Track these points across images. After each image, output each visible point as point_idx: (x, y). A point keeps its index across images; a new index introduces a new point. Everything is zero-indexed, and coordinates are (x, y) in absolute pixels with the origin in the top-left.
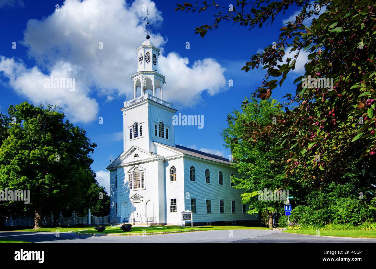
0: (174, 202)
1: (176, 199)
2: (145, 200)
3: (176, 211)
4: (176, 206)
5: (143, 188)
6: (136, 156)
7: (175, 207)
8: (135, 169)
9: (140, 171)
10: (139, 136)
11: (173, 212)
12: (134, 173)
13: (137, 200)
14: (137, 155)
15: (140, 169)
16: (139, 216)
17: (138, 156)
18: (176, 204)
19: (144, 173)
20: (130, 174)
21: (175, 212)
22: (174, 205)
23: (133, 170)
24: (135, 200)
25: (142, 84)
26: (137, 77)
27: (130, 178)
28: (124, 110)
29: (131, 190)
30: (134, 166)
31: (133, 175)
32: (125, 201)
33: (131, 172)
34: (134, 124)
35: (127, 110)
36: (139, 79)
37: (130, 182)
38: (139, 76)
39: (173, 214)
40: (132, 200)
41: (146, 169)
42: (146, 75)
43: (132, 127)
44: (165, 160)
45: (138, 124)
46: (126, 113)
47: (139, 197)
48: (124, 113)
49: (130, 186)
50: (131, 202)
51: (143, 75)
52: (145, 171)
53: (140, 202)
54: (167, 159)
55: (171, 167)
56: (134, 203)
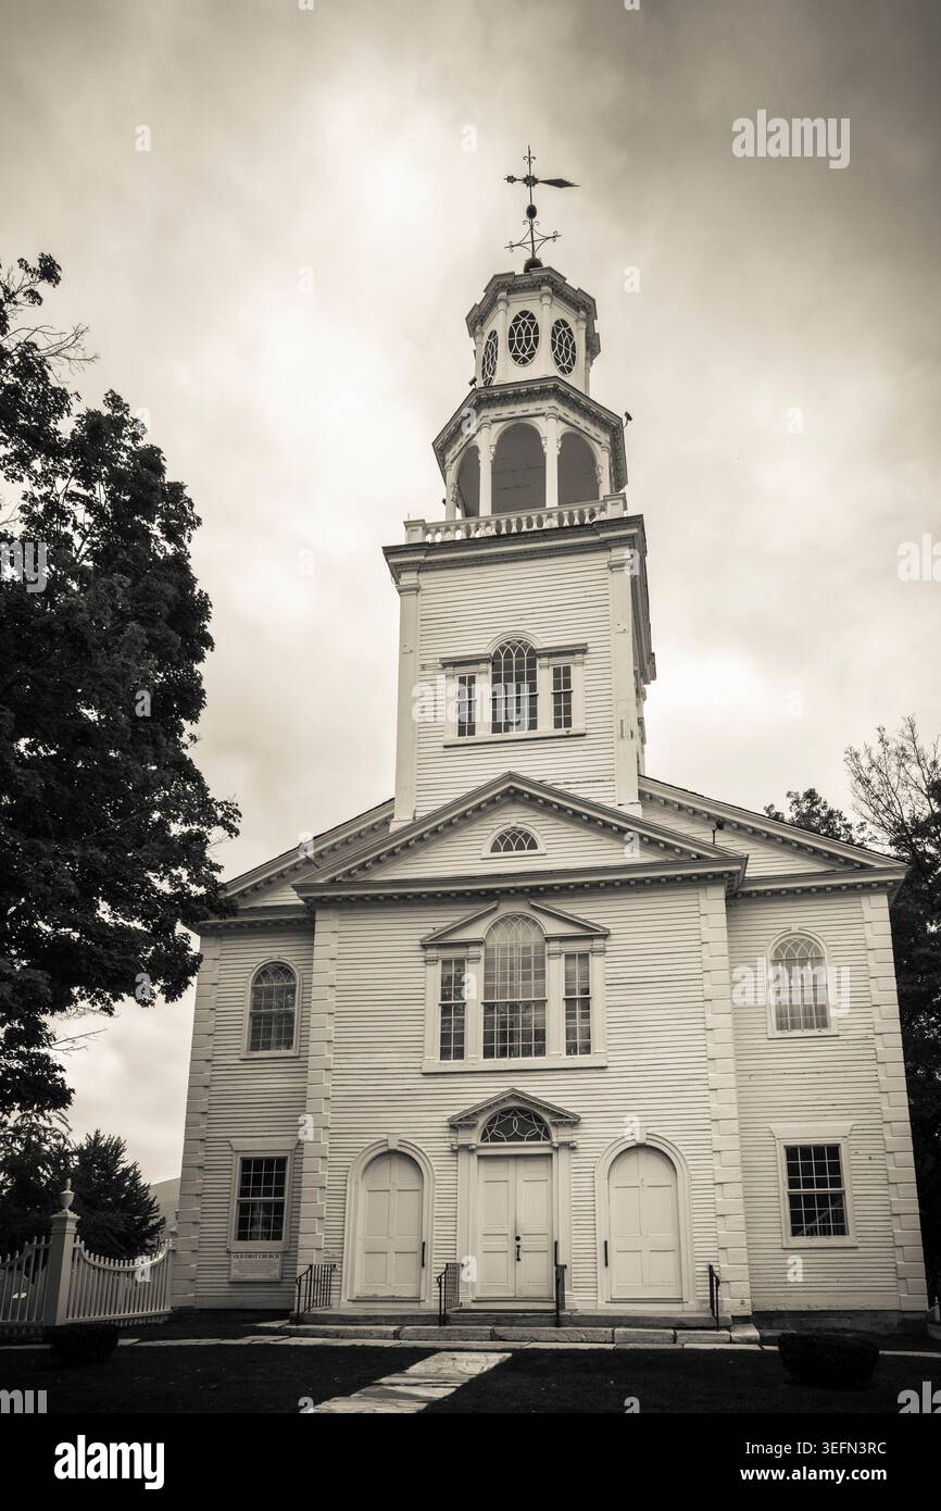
0: (815, 1164)
1: (834, 1151)
2: (597, 1137)
4: (838, 1199)
5: (579, 1060)
6: (517, 840)
7: (825, 1197)
8: (495, 925)
9: (554, 946)
10: (546, 727)
11: (811, 1233)
12: (490, 951)
13: (515, 1139)
14: (527, 836)
15: (553, 927)
17: (533, 845)
18: (836, 1183)
19: (584, 957)
20: (450, 955)
21: (828, 1232)
22: (822, 1184)
23: (478, 933)
24: (495, 1139)
25: (552, 451)
26: (518, 410)
27: (446, 982)
28: (413, 563)
29: (453, 1065)
30: (495, 909)
31: (482, 960)
32: (393, 1145)
33: (466, 945)
34: (497, 653)
35: (437, 562)
36: (527, 421)
37: (446, 1010)
38: (531, 408)
39: (813, 1245)
40: (473, 1138)
41: (612, 931)
42: (573, 417)
43: (483, 667)
44: (742, 892)
45: (540, 656)
46: (427, 580)
47: (539, 1120)
48: (408, 579)
49: (445, 1038)
50: (456, 1151)
51: (562, 410)
52: (598, 944)
53: (550, 1155)
54: (756, 891)
55: (783, 941)
56: (480, 1157)
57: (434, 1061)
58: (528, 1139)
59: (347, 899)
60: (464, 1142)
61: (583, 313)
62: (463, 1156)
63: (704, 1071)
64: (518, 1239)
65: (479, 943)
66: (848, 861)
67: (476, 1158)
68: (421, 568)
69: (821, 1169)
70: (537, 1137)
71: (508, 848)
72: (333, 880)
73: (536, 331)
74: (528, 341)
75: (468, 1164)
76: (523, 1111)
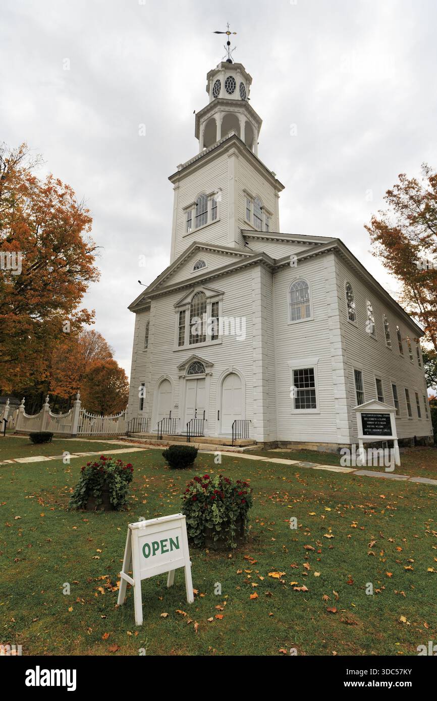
0: (304, 378)
1: (312, 371)
2: (218, 371)
3: (315, 407)
4: (313, 392)
5: (215, 342)
6: (200, 265)
7: (308, 392)
8: (194, 297)
9: (208, 301)
10: (209, 221)
11: (303, 407)
12: (192, 306)
13: (197, 373)
14: (203, 262)
15: (208, 293)
16: (200, 417)
17: (205, 266)
18: (313, 385)
19: (217, 303)
20: (182, 309)
21: (308, 407)
22: (307, 386)
23: (189, 300)
24: (191, 373)
25: (219, 124)
26: (209, 115)
27: (180, 318)
28: (177, 179)
29: (181, 348)
30: (193, 291)
31: (190, 310)
32: (165, 378)
33: (185, 305)
34: (197, 201)
35: (183, 176)
36: (212, 117)
37: (180, 328)
38: (213, 112)
39: (302, 413)
40: (184, 373)
41: (225, 292)
42: (227, 108)
43: (193, 207)
44: (277, 266)
45: (208, 197)
46: (182, 183)
47: (203, 366)
48: (177, 184)
49: (180, 338)
50: (180, 377)
51: (222, 108)
52: (221, 297)
53: (204, 378)
54: (281, 265)
55: (294, 283)
56: (187, 380)
57: (176, 347)
58: (200, 373)
59: (156, 295)
60: (181, 375)
61: (239, 70)
62: (182, 379)
63: (252, 341)
64: (196, 410)
65: (189, 303)
66: (316, 244)
67: (185, 381)
68: (179, 180)
69: (307, 380)
70: (202, 372)
71: (198, 268)
72: (153, 290)
73: (220, 85)
74: (218, 89)
75: (183, 382)
76: (199, 363)
